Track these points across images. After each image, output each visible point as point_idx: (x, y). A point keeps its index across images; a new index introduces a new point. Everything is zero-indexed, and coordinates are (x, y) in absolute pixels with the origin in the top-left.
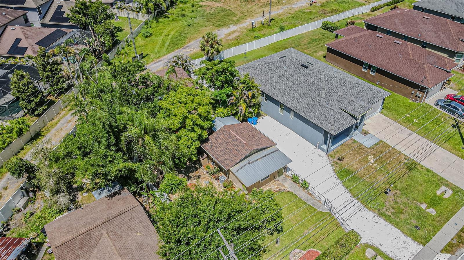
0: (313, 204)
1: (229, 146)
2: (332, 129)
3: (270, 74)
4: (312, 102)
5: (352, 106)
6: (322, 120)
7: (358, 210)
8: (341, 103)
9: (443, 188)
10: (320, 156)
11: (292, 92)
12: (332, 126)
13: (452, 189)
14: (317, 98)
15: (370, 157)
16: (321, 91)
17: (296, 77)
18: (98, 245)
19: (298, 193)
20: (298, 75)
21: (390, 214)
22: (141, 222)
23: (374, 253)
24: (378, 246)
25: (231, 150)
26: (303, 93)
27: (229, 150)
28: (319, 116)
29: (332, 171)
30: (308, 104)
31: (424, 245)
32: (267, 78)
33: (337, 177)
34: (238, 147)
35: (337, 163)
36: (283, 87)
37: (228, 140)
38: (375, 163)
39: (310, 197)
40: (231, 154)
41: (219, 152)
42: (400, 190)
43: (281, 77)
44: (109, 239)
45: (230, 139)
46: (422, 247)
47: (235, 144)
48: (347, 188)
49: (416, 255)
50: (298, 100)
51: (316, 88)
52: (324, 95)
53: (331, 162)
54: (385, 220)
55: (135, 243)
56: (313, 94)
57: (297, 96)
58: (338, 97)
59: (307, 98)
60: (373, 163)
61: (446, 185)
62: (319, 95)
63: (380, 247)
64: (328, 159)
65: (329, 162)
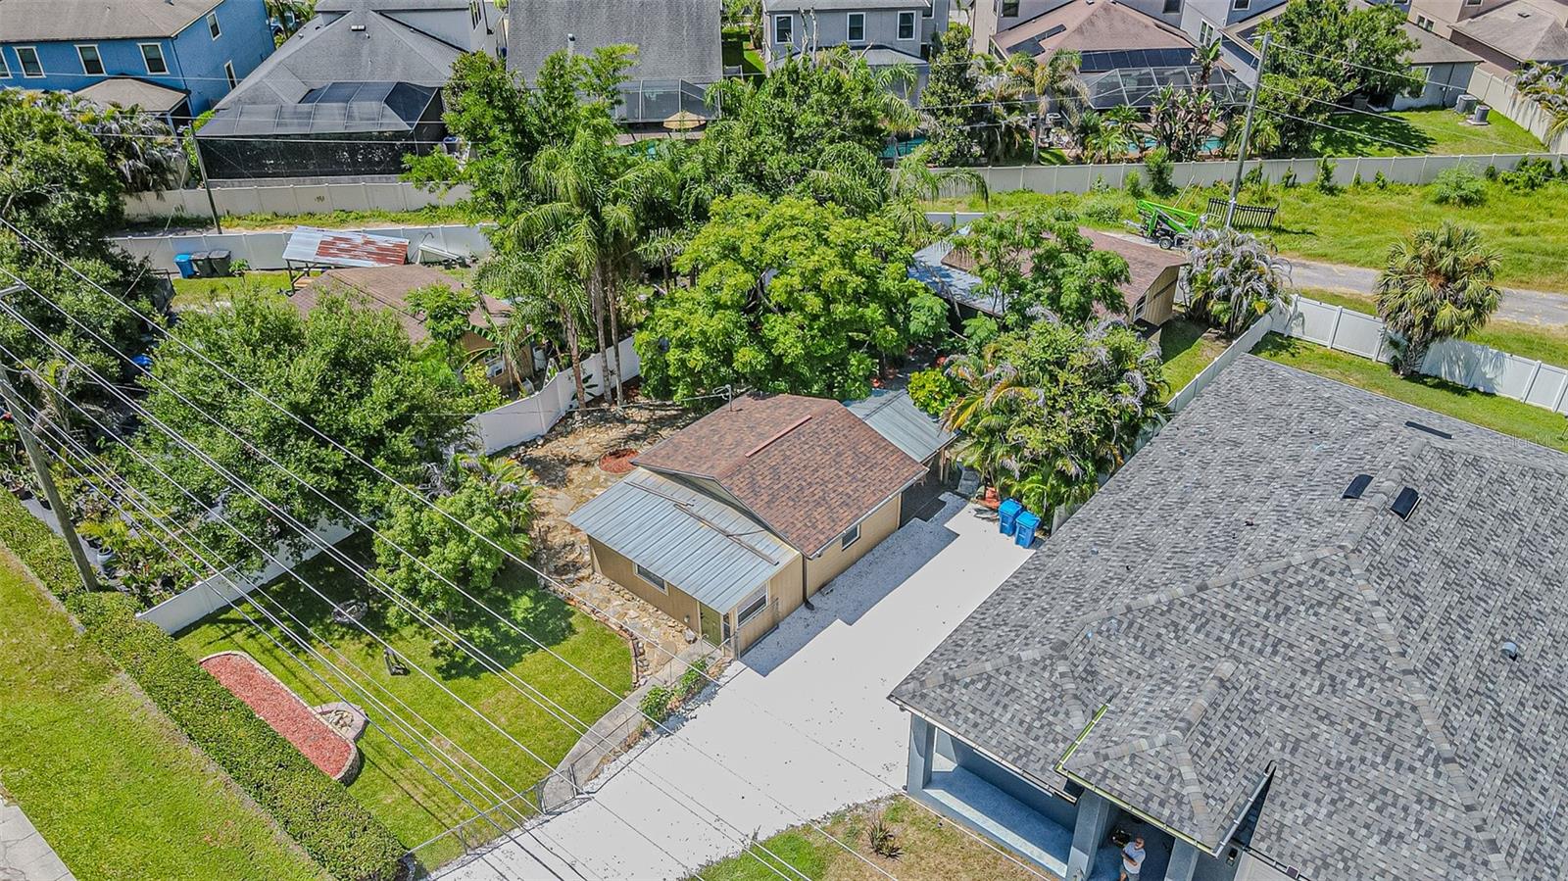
0: (579, 754)
1: (736, 434)
2: (923, 682)
12: (947, 674)
17: (1258, 493)
20: (1281, 491)
25: (717, 442)
34: (730, 449)
47: (746, 440)
51: (1202, 563)
52: (1153, 599)
64: (878, 801)
65: (857, 806)
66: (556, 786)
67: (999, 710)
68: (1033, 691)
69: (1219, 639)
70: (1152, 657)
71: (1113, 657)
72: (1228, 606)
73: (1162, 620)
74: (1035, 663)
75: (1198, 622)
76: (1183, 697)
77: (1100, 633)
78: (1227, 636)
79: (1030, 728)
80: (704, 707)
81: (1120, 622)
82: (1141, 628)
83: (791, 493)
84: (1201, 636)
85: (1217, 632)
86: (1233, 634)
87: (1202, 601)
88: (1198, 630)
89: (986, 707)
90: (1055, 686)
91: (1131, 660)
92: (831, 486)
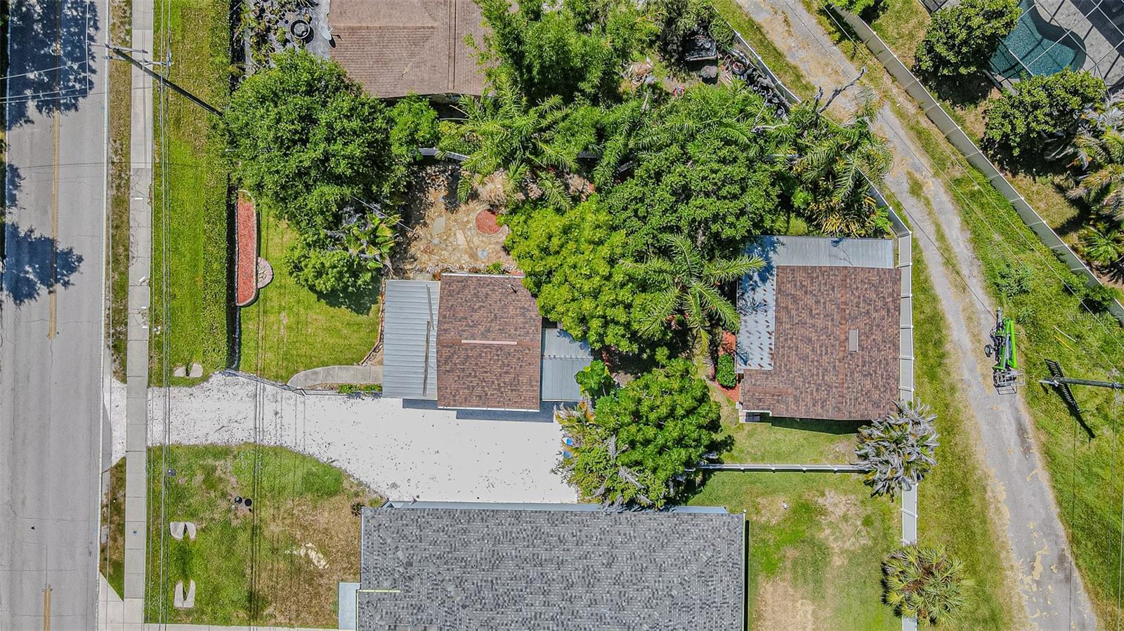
0: (316, 373)
1: (485, 314)
2: (373, 517)
3: (624, 566)
4: (461, 554)
5: (387, 613)
6: (407, 525)
7: (257, 426)
8: (412, 605)
9: (190, 603)
10: (394, 486)
11: (527, 553)
12: (380, 525)
13: (177, 611)
14: (457, 572)
15: (323, 562)
16: (467, 598)
17: (553, 598)
18: (424, 10)
19: (352, 372)
20: (556, 609)
21: (217, 463)
22: (422, 80)
23: (192, 375)
24: (194, 390)
25: (474, 310)
26: (502, 566)
27: (476, 307)
28: (421, 531)
29: (351, 469)
30: (466, 544)
31: (149, 450)
32: (622, 555)
33: (334, 464)
34: (468, 325)
35: (357, 495)
36: (556, 552)
37: (500, 325)
38: (306, 554)
39: (330, 381)
40: (464, 304)
41: (490, 292)
42: (235, 530)
43: (590, 580)
44: (419, 25)
45: (498, 327)
46: (149, 444)
47: (480, 327)
48: (304, 457)
49: (147, 422)
50: (497, 541)
51: (484, 598)
52: (451, 588)
53: (367, 490)
54: (214, 445)
55: (392, 57)
56: (477, 577)
57: (505, 548)
58: (429, 618)
59: (482, 559)
60: (309, 551)
61: (189, 613)
62: (460, 582)
63: (190, 390)
64: (376, 492)
65: (369, 487)
66: (298, 379)
67: (377, 553)
68: (389, 563)
69: (446, 621)
70: (428, 598)
71: (421, 583)
72: (460, 620)
73: (444, 596)
74: (398, 559)
75: (449, 611)
76: (410, 620)
77: (428, 574)
78: (448, 624)
79: (376, 568)
80: (370, 399)
81: (435, 580)
82: (437, 589)
83: (462, 374)
84: (444, 614)
85: (448, 619)
86: (450, 626)
87: (458, 609)
88: (446, 612)
89: (376, 548)
90: (394, 570)
91: (424, 591)
92: (484, 384)
